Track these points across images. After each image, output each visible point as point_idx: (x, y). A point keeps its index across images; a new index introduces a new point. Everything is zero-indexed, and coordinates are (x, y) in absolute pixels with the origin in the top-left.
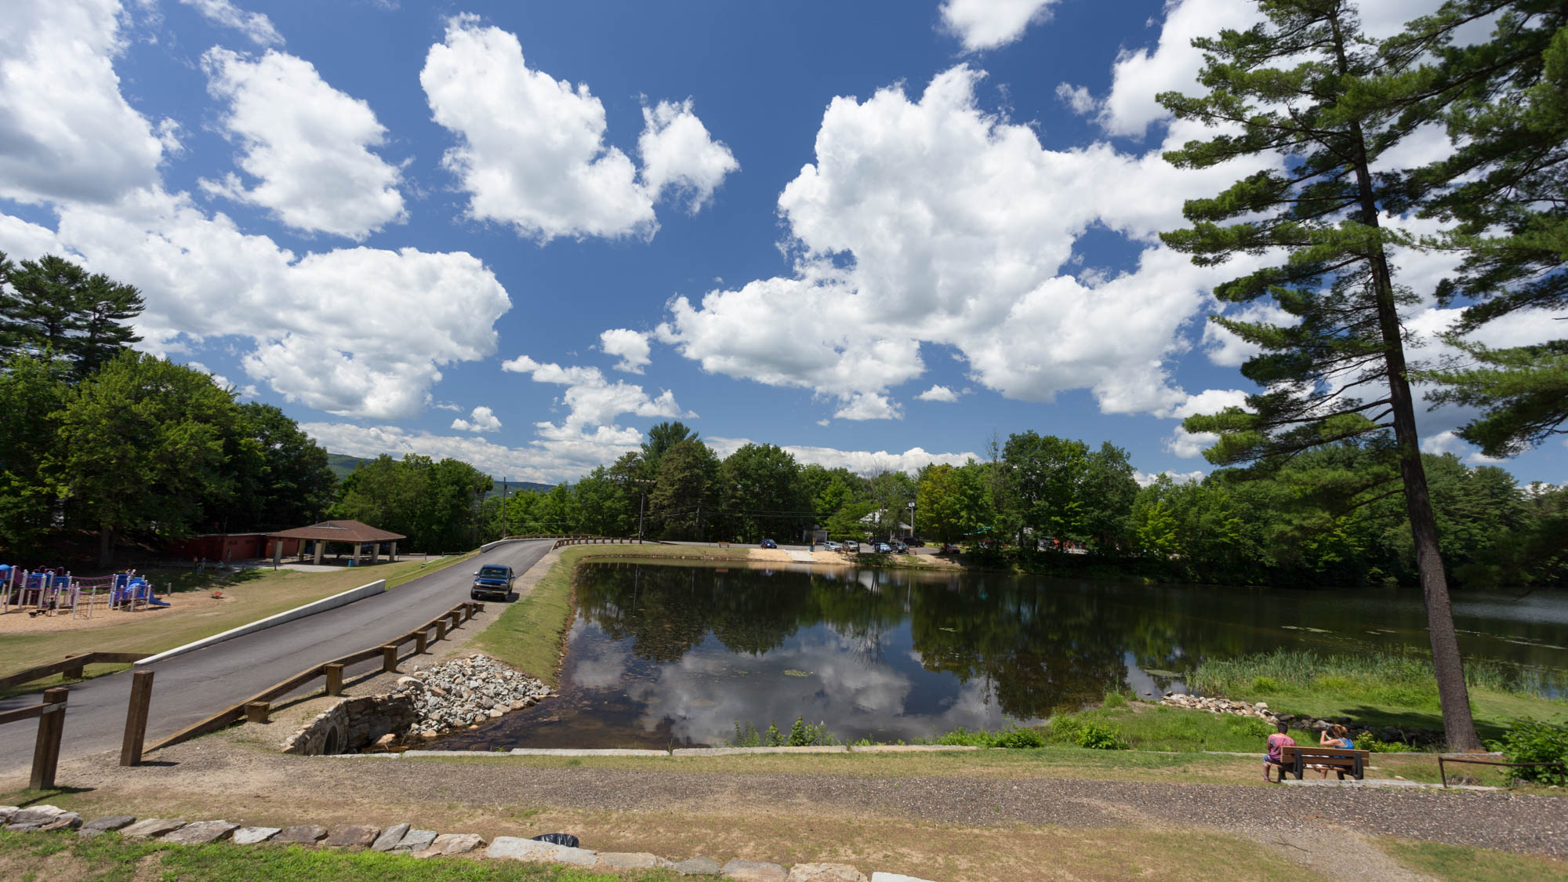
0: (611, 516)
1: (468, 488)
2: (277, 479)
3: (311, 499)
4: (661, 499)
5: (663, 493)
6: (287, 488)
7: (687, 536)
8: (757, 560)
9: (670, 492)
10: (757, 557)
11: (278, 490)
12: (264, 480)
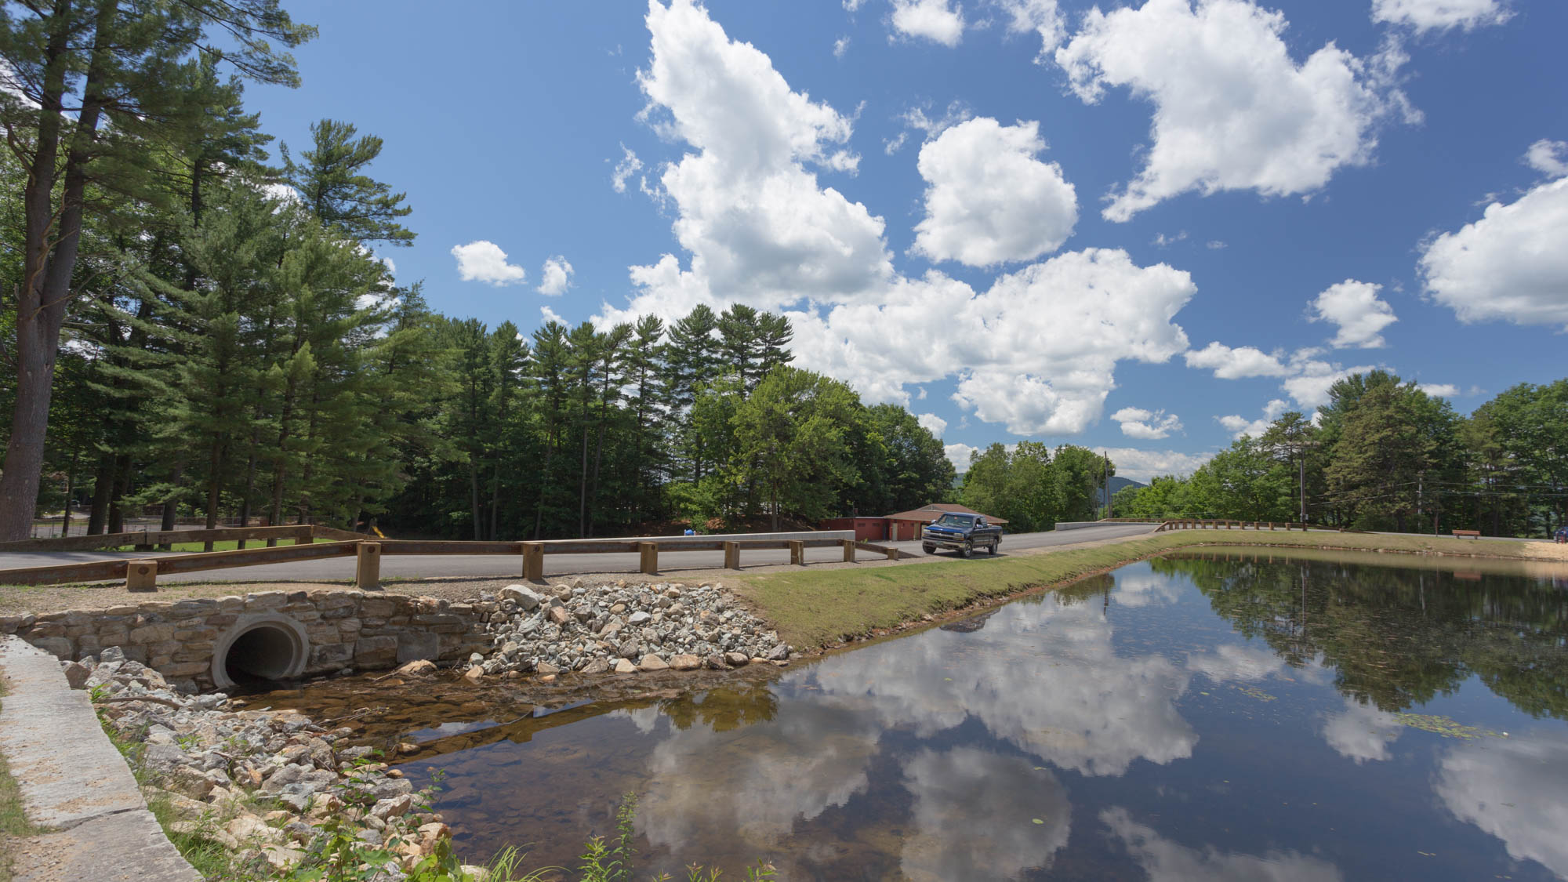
0: (1268, 498)
1: (1083, 474)
2: (902, 470)
3: (931, 488)
4: (1345, 471)
5: (1347, 463)
6: (911, 479)
7: (1402, 524)
8: (1541, 560)
9: (1358, 461)
10: (1541, 554)
11: (905, 480)
12: (891, 471)
